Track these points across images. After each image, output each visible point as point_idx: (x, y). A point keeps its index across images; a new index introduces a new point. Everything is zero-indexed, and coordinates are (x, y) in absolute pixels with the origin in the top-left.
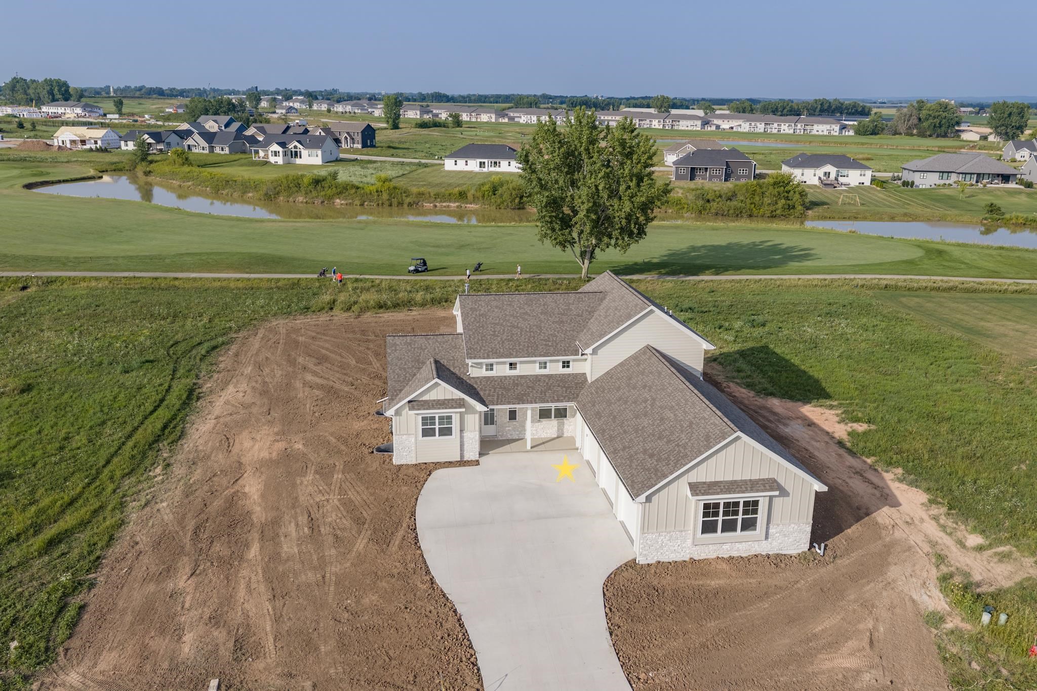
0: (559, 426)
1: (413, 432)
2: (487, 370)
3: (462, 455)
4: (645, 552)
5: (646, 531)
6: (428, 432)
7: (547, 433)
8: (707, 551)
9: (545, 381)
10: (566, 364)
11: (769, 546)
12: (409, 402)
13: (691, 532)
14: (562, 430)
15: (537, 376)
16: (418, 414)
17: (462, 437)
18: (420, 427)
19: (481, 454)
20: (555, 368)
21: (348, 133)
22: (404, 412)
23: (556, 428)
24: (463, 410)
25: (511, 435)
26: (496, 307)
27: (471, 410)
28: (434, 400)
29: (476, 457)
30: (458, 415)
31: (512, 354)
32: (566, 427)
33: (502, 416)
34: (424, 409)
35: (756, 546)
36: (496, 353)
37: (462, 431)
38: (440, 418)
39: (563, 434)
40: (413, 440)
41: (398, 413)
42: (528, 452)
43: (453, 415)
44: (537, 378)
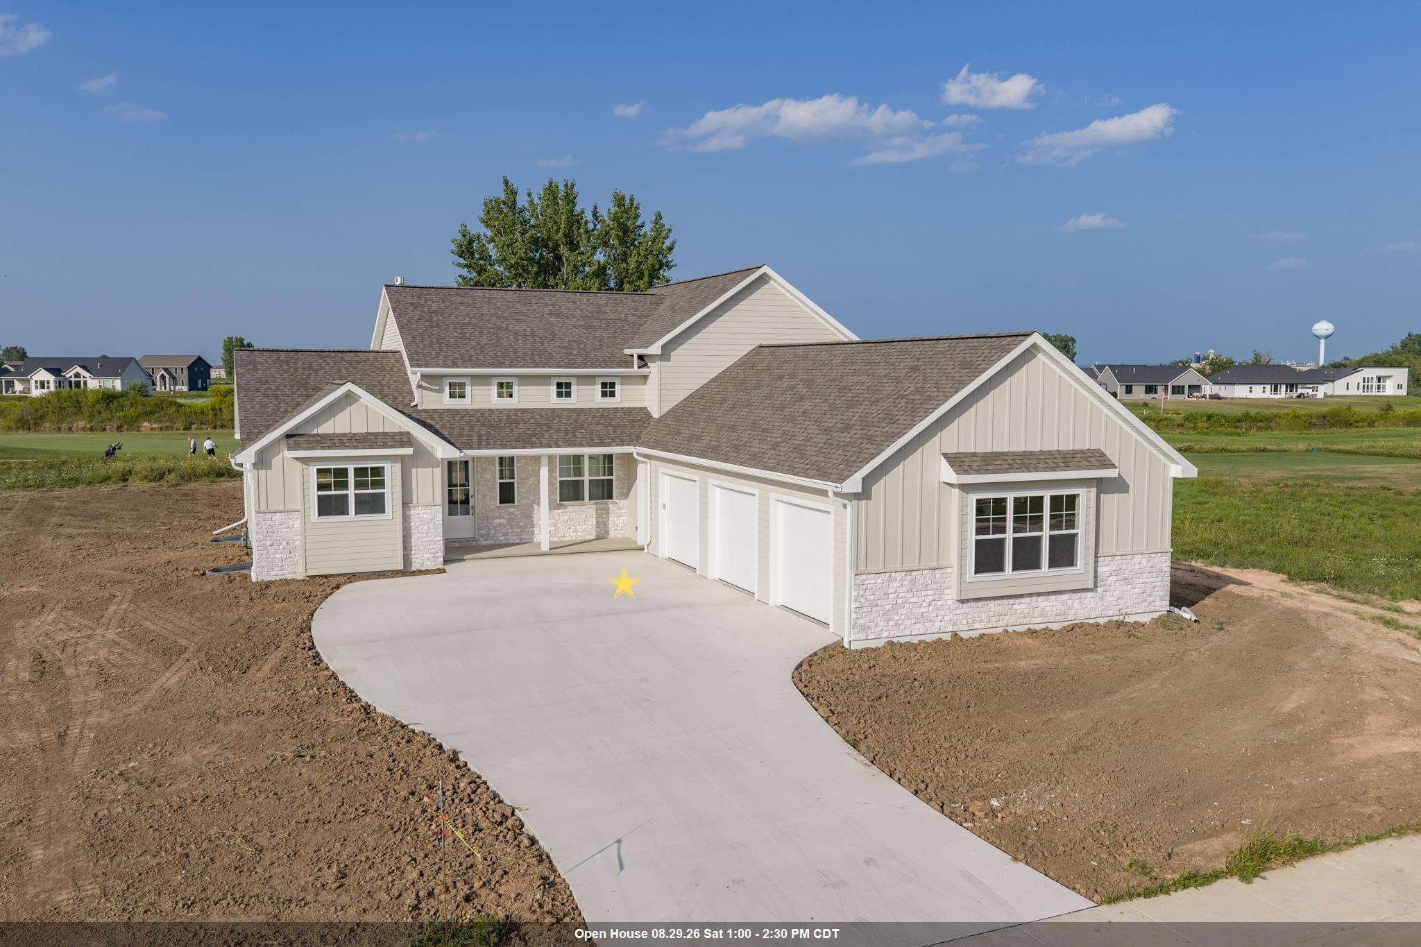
0: (599, 516)
1: (299, 506)
2: (452, 396)
3: (407, 560)
4: (861, 621)
5: (862, 568)
6: (330, 506)
7: (575, 531)
8: (984, 616)
9: (570, 417)
10: (608, 389)
11: (1100, 604)
12: (288, 436)
13: (954, 572)
14: (606, 525)
15: (553, 410)
16: (306, 461)
17: (406, 519)
18: (314, 494)
19: (446, 561)
20: (587, 397)
21: (166, 370)
22: (276, 461)
23: (593, 521)
24: (408, 451)
25: (505, 535)
26: (461, 303)
27: (422, 457)
28: (345, 435)
29: (439, 563)
30: (398, 466)
31: (504, 363)
32: (612, 518)
33: (484, 496)
34: (323, 448)
35: (1076, 605)
36: (470, 360)
37: (406, 504)
38: (359, 472)
39: (607, 532)
40: (298, 524)
41: (262, 462)
42: (543, 555)
43: (388, 467)
44: (554, 413)
